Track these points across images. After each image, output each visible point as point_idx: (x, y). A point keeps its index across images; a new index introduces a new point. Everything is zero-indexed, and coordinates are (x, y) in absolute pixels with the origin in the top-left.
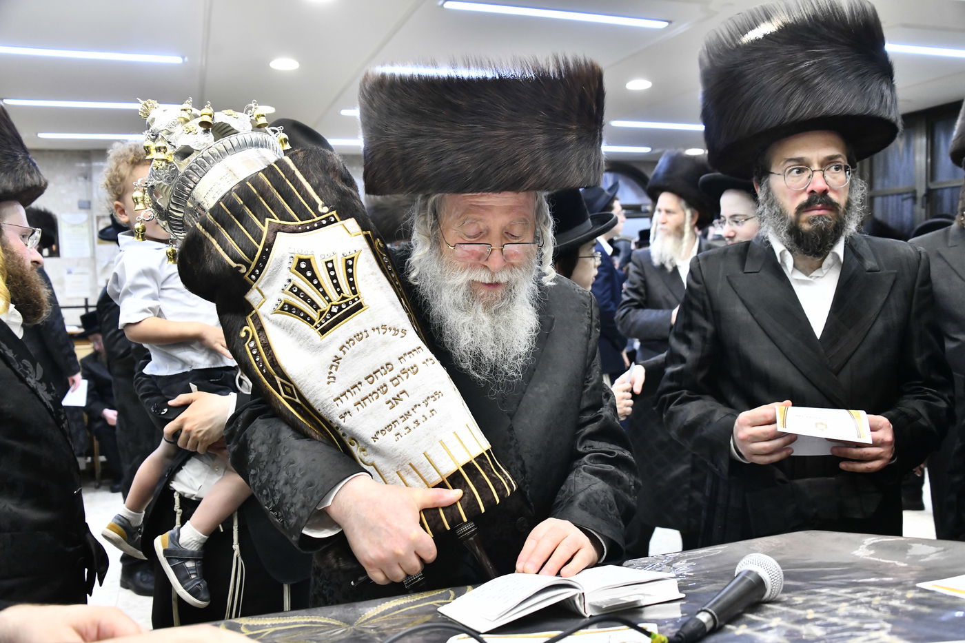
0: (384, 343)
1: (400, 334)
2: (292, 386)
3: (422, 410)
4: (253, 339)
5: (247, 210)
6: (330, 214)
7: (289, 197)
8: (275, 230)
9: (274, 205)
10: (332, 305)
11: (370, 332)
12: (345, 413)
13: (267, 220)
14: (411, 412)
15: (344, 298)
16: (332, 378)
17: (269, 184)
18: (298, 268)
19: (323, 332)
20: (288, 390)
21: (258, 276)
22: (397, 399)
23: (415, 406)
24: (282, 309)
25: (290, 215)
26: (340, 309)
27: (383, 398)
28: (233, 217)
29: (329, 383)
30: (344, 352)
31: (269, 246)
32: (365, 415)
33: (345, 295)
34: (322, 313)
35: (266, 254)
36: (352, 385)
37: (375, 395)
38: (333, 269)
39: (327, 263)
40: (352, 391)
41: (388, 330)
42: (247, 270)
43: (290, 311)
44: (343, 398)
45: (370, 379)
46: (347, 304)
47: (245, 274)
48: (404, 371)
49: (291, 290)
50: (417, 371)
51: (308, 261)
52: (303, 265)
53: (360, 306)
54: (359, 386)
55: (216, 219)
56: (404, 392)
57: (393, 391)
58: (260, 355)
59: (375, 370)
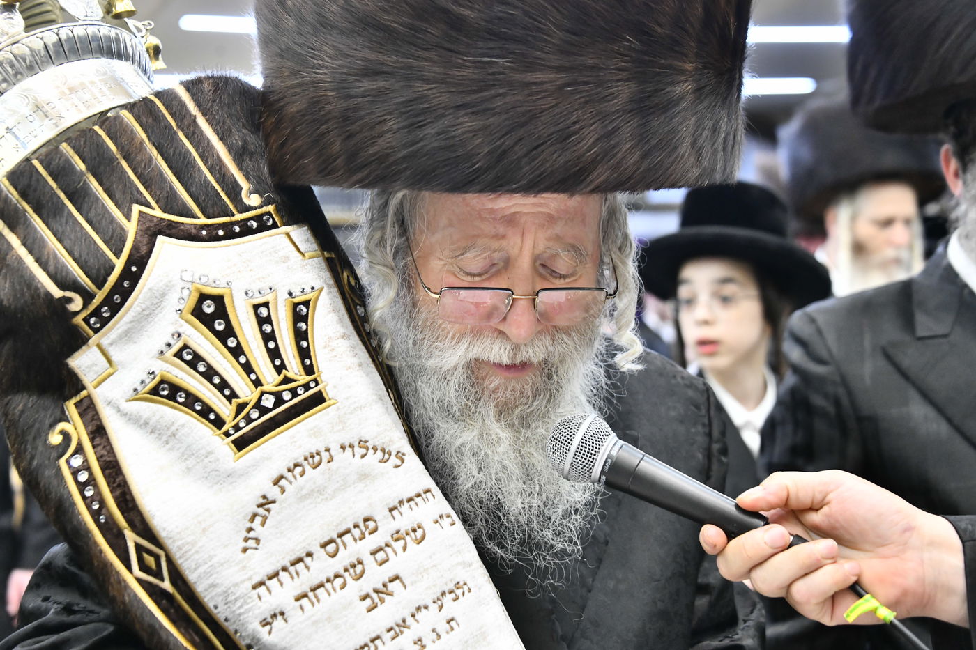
0: (363, 476)
1: (394, 460)
2: (162, 553)
3: (431, 618)
4: (79, 450)
5: (94, 184)
6: (265, 209)
7: (182, 168)
8: (152, 231)
9: (152, 180)
10: (263, 393)
11: (335, 450)
12: (274, 616)
13: (136, 208)
14: (410, 621)
15: (287, 380)
16: (251, 541)
17: (143, 135)
18: (197, 312)
19: (241, 444)
20: (150, 561)
21: (105, 322)
22: (382, 591)
23: (418, 609)
24: (155, 391)
25: (184, 204)
26: (279, 401)
27: (355, 588)
28: (62, 196)
29: (245, 550)
30: (283, 490)
31: (139, 261)
32: (315, 623)
33: (290, 375)
34: (241, 408)
35: (132, 276)
36: (293, 557)
37: (339, 581)
38: (268, 320)
39: (256, 307)
40: (292, 569)
41: (371, 451)
42: (85, 307)
43: (172, 397)
44: (273, 583)
45: (331, 548)
46: (294, 393)
47: (77, 313)
48: (397, 535)
49: (178, 355)
50: (423, 537)
51: (219, 300)
52: (209, 308)
53: (318, 399)
54: (308, 560)
55: (24, 195)
56: (397, 578)
57: (375, 575)
58: (96, 486)
59: (342, 529)
